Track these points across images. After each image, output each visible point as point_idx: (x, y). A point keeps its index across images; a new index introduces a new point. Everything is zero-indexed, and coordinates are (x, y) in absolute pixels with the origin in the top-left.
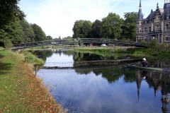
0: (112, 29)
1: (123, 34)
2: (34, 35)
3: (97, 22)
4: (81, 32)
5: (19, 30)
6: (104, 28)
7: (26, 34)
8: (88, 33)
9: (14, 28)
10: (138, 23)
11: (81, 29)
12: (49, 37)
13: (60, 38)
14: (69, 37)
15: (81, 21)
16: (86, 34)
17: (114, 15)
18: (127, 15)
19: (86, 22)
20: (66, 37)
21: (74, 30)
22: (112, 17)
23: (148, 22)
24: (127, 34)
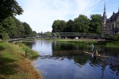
0: (82, 27)
1: (89, 30)
2: (24, 30)
3: (70, 21)
4: (59, 28)
5: (14, 26)
6: (76, 25)
7: (18, 29)
8: (64, 29)
9: (10, 25)
10: (103, 22)
11: (59, 26)
12: (35, 32)
13: (42, 33)
14: (48, 32)
15: (58, 20)
16: (62, 30)
17: (84, 16)
18: (93, 17)
19: (62, 21)
20: (47, 32)
21: (53, 27)
22: (82, 18)
23: (111, 21)
24: (92, 30)
